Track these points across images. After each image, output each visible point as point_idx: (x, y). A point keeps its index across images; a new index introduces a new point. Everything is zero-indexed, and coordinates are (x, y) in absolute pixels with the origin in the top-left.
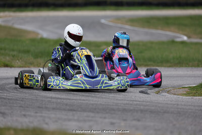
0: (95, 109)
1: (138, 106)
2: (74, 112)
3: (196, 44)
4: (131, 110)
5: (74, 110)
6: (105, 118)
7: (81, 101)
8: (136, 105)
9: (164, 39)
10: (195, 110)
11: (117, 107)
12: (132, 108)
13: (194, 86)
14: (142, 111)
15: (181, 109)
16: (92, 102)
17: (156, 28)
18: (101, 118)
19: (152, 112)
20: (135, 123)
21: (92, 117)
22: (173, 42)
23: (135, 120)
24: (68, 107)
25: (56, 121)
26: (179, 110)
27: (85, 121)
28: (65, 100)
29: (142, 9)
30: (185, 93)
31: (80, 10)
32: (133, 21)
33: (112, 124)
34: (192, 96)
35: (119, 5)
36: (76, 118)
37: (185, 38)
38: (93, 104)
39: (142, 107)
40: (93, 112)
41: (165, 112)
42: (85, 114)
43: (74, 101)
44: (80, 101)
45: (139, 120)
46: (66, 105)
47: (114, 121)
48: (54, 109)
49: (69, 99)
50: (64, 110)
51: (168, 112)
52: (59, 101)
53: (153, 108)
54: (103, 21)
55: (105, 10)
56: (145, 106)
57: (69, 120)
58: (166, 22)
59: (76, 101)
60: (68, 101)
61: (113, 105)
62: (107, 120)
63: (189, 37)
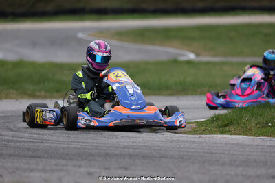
0: (68, 155)
1: (125, 149)
2: (38, 159)
3: (208, 63)
4: (117, 155)
5: (39, 157)
6: (80, 166)
7: (49, 144)
8: (123, 148)
9: (164, 58)
10: (204, 153)
11: (97, 151)
12: (117, 152)
13: (203, 120)
14: (131, 156)
15: (184, 152)
16: (63, 145)
17: (153, 44)
18: (74, 166)
19: (144, 157)
20: (120, 172)
21: (63, 165)
22: (175, 62)
23: (121, 168)
24: (30, 153)
25: (14, 172)
26: (182, 153)
27: (52, 171)
28: (26, 144)
29: (135, 18)
30: (190, 130)
31: (49, 20)
32: (121, 34)
33: (90, 174)
34: (200, 134)
35: (101, 13)
36: (40, 167)
37: (192, 56)
38: (64, 148)
39: (131, 150)
40: (64, 159)
41: (162, 157)
42: (53, 162)
43: (38, 144)
44: (46, 144)
45: (126, 169)
46: (28, 149)
47: (92, 170)
48: (11, 155)
49: (32, 142)
50: (25, 156)
51: (166, 157)
52: (18, 144)
53: (146, 151)
54: (80, 35)
55: (82, 20)
56: (135, 149)
57: (31, 170)
58: (166, 35)
59: (41, 144)
60: (31, 144)
61: (92, 149)
62: (82, 170)
63: (197, 55)
